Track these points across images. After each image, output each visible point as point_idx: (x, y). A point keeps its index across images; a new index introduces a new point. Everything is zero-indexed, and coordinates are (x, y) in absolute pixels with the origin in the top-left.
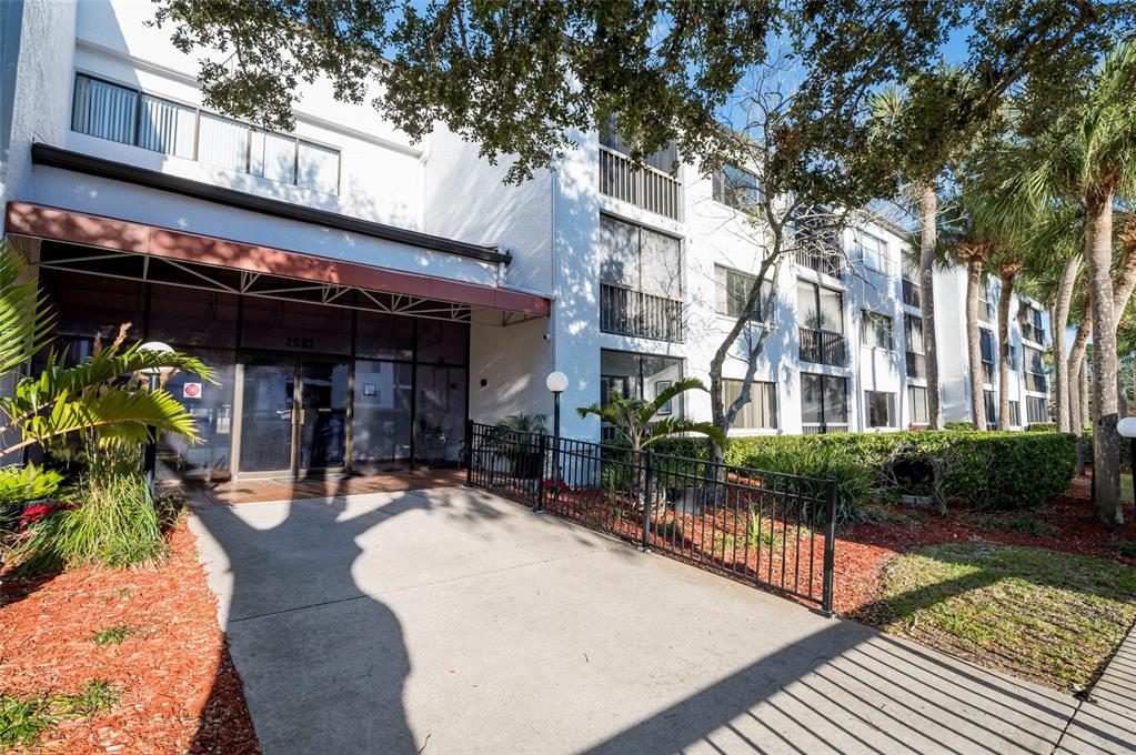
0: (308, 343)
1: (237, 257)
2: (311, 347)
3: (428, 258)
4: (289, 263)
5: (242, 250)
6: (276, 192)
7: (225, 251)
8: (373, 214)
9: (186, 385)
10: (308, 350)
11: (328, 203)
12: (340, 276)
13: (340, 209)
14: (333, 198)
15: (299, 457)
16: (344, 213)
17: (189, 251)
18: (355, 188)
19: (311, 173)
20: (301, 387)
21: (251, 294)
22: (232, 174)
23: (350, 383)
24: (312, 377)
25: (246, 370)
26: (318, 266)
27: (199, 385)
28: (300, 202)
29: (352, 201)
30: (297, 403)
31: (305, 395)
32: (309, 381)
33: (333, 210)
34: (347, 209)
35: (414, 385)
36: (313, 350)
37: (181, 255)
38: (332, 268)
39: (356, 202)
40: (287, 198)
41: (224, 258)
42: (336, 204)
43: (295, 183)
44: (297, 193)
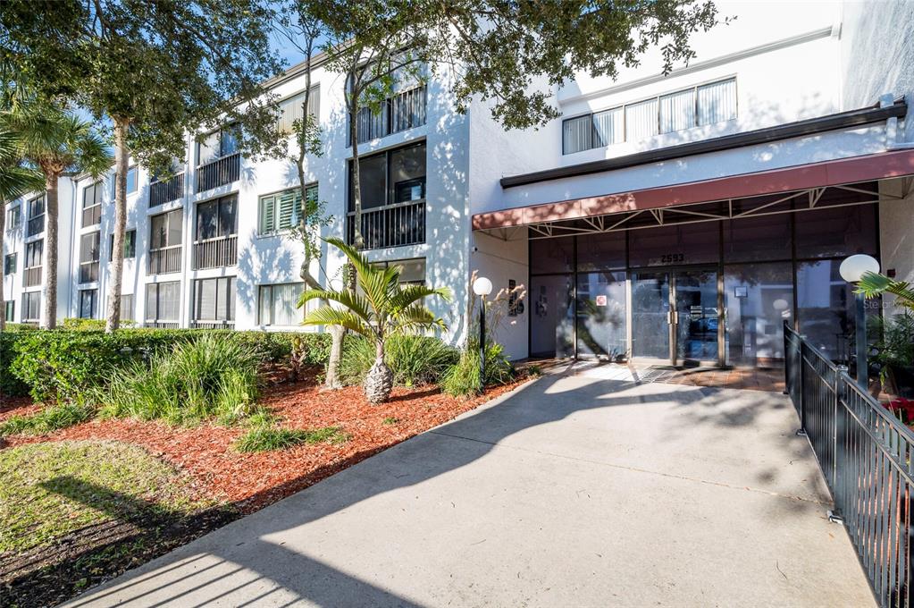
0: (679, 258)
1: (566, 211)
2: (682, 260)
3: (771, 151)
4: (599, 205)
5: (569, 205)
6: (681, 139)
7: (559, 209)
8: (776, 118)
9: (598, 297)
10: (679, 263)
11: (728, 128)
12: (637, 204)
13: (741, 127)
14: (732, 121)
15: (677, 350)
16: (744, 130)
17: (542, 216)
18: (753, 102)
19: (713, 109)
20: (674, 292)
21: (607, 231)
22: (648, 140)
23: (720, 286)
24: (684, 285)
25: (632, 283)
26: (619, 201)
27: (605, 297)
28: (702, 138)
29: (751, 116)
30: (672, 306)
31: (678, 298)
32: (681, 288)
33: (734, 132)
34: (747, 125)
35: (795, 283)
36: (684, 263)
37: (538, 220)
38: (630, 199)
39: (756, 115)
40: (690, 140)
41: (560, 214)
42: (735, 125)
43: (697, 123)
44: (699, 132)
